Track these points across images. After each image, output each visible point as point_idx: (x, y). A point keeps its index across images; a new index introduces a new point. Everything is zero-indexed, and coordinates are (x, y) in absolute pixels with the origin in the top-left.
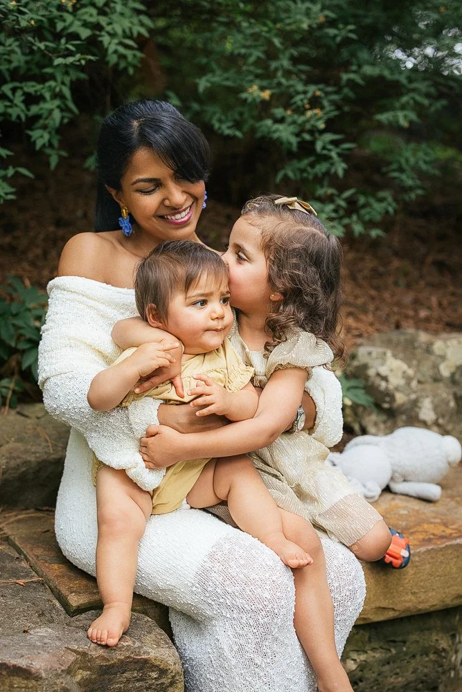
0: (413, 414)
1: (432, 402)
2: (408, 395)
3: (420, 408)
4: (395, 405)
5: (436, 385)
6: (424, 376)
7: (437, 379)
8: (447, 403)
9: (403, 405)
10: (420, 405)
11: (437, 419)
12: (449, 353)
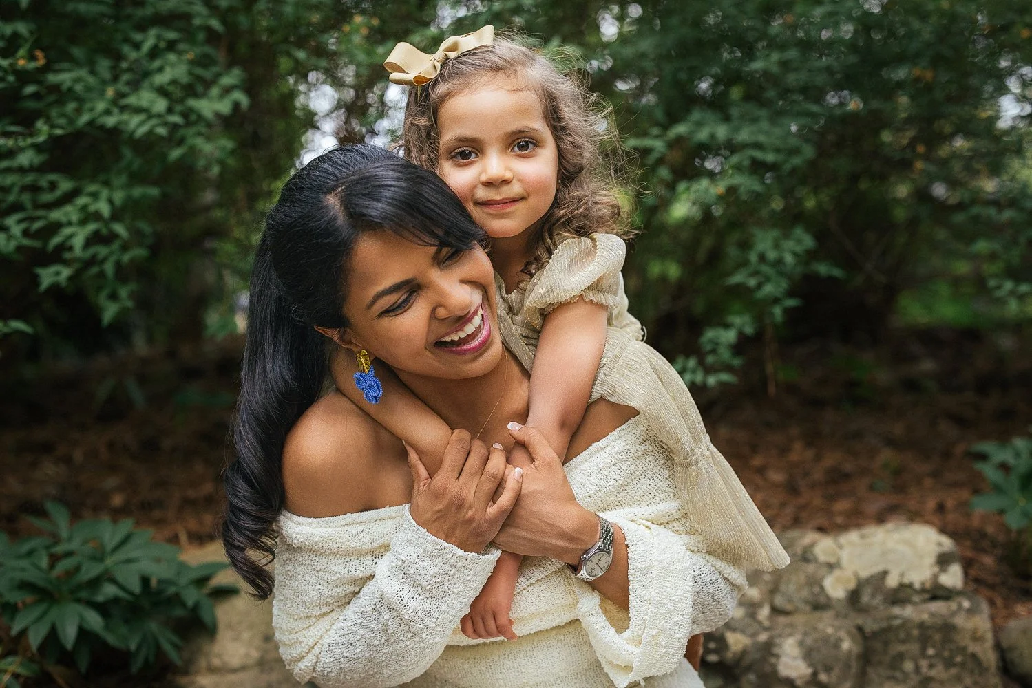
0: (767, 669)
1: (801, 644)
2: (753, 635)
3: (777, 656)
4: (729, 655)
5: (817, 614)
6: (790, 601)
7: (820, 605)
8: (837, 645)
9: (744, 653)
10: (776, 650)
11: (815, 674)
12: (845, 556)
